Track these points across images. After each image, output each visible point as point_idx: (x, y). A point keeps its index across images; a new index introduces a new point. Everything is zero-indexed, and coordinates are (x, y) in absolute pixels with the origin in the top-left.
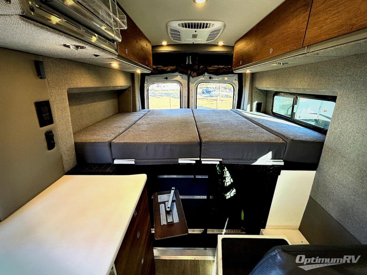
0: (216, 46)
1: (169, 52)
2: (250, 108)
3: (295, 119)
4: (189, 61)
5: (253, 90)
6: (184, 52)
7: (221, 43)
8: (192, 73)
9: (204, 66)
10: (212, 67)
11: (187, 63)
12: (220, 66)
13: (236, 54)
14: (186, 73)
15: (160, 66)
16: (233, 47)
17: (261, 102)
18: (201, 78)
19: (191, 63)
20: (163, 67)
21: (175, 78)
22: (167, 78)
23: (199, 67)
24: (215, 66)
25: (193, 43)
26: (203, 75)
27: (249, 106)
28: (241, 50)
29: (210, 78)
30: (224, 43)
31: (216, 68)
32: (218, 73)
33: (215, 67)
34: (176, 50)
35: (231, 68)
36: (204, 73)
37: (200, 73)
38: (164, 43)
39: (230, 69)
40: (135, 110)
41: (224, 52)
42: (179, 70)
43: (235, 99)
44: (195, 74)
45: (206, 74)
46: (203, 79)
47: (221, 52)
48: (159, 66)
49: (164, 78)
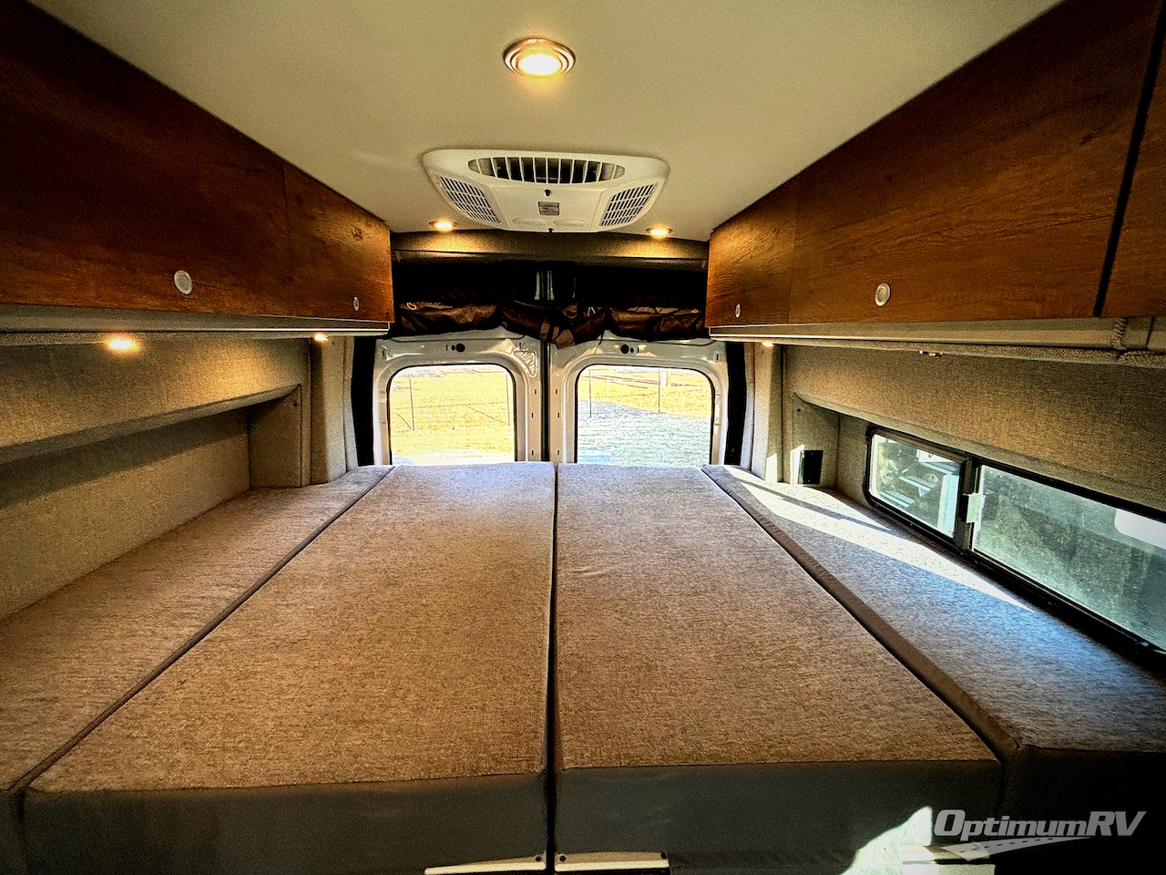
0: (644, 238)
1: (464, 255)
2: (776, 465)
3: (973, 547)
4: (544, 290)
5: (788, 404)
6: (523, 258)
7: (660, 232)
8: (556, 330)
9: (599, 308)
10: (631, 313)
11: (537, 298)
12: (658, 309)
13: (716, 276)
14: (535, 334)
15: (436, 306)
16: (704, 247)
17: (819, 448)
18: (592, 349)
19: (552, 297)
20: (445, 310)
21: (492, 345)
22: (460, 348)
23: (582, 309)
24: (641, 309)
25: (551, 230)
26: (600, 338)
27: (773, 460)
28: (737, 262)
29: (625, 349)
30: (671, 231)
31: (644, 316)
32: (651, 332)
33: (644, 313)
34: (492, 251)
35: (702, 316)
36: (602, 334)
37: (585, 334)
38: (444, 225)
39: (696, 322)
40: (318, 476)
41: (672, 261)
42: (506, 320)
43: (719, 425)
44: (567, 334)
45: (608, 335)
46: (599, 351)
47: (661, 261)
48: (429, 305)
49: (450, 348)
